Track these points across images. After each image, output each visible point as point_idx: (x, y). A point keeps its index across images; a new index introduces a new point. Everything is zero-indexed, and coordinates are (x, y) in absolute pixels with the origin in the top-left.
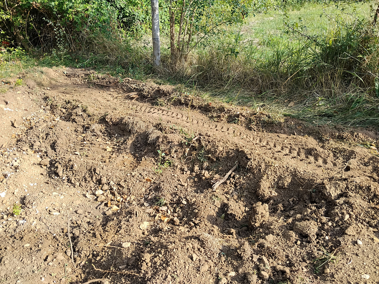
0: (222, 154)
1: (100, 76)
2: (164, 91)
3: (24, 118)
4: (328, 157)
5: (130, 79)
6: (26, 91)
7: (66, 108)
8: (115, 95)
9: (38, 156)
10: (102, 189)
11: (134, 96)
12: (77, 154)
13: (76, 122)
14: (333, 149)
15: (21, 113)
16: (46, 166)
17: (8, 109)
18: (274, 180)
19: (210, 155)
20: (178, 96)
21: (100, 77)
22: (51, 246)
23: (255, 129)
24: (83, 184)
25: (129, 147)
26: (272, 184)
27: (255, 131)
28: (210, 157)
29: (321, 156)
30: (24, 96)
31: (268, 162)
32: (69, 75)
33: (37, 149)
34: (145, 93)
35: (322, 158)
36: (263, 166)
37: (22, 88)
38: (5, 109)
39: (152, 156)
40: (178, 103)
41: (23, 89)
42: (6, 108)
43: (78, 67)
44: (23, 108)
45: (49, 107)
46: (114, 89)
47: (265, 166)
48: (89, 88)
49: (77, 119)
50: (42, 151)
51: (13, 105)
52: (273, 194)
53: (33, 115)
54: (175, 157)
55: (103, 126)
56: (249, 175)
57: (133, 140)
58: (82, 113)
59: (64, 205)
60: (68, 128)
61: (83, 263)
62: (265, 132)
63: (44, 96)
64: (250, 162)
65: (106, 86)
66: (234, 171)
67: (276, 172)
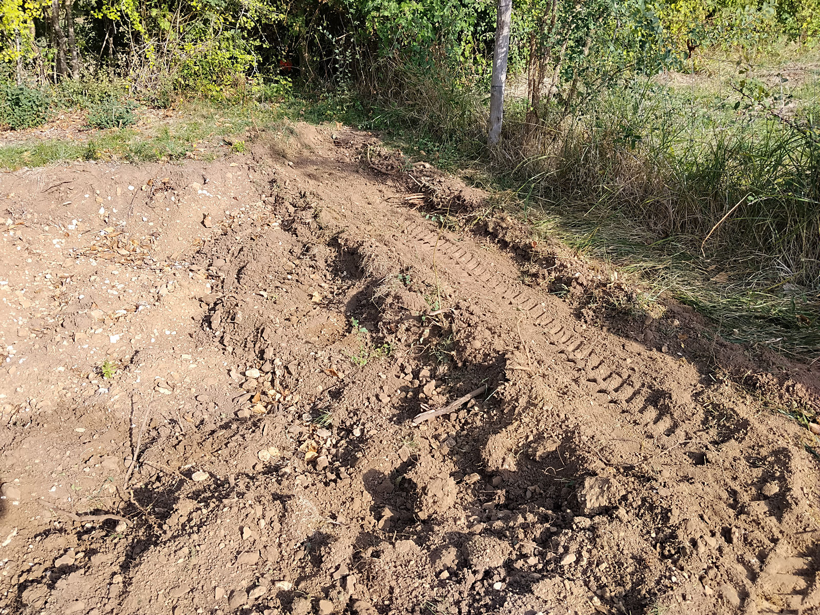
0: (475, 357)
1: (385, 151)
2: (465, 200)
3: (228, 213)
4: (687, 422)
5: (427, 165)
6: (246, 164)
7: (295, 206)
8: (389, 193)
9: (209, 286)
10: (260, 369)
11: (416, 202)
12: (263, 296)
13: (297, 236)
14: (711, 406)
15: (225, 201)
16: (209, 305)
17: (205, 192)
18: (527, 437)
19: (453, 353)
20: (486, 216)
21: (383, 153)
22: (113, 441)
23: (588, 319)
24: (239, 351)
25: (346, 302)
26: (520, 445)
27: (586, 322)
28: (452, 356)
29: (672, 415)
30: (240, 173)
31: (534, 396)
32: (338, 143)
33: (215, 272)
34: (435, 199)
35: (672, 418)
36: (523, 401)
37: (242, 158)
38: (200, 192)
39: (370, 328)
40: (481, 230)
41: (243, 160)
42: (202, 189)
43: (359, 127)
44: (232, 194)
45: (272, 199)
46: (393, 180)
47: (527, 403)
48: (357, 172)
49: (301, 229)
50: (219, 277)
51: (216, 187)
52: (506, 466)
53: (244, 209)
54: (403, 341)
55: (333, 250)
56: (495, 412)
57: (360, 290)
58: (310, 220)
59: (188, 380)
60: (280, 243)
61: (138, 486)
62: (605, 329)
63: (272, 177)
64: (503, 387)
65: (384, 174)
66: (476, 397)
67: (538, 421)
